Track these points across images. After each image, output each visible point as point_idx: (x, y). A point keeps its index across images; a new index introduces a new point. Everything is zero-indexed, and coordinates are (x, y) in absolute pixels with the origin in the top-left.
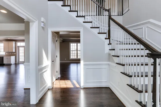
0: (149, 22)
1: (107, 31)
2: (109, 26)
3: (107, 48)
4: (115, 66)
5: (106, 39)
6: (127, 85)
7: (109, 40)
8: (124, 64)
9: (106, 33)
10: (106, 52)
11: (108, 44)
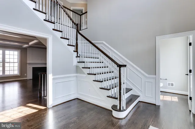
0: (103, 43)
1: (74, 44)
2: (77, 40)
3: (75, 60)
4: (86, 77)
5: (74, 51)
6: (100, 88)
7: (76, 53)
8: (95, 73)
9: (74, 46)
10: (74, 65)
11: (76, 57)
